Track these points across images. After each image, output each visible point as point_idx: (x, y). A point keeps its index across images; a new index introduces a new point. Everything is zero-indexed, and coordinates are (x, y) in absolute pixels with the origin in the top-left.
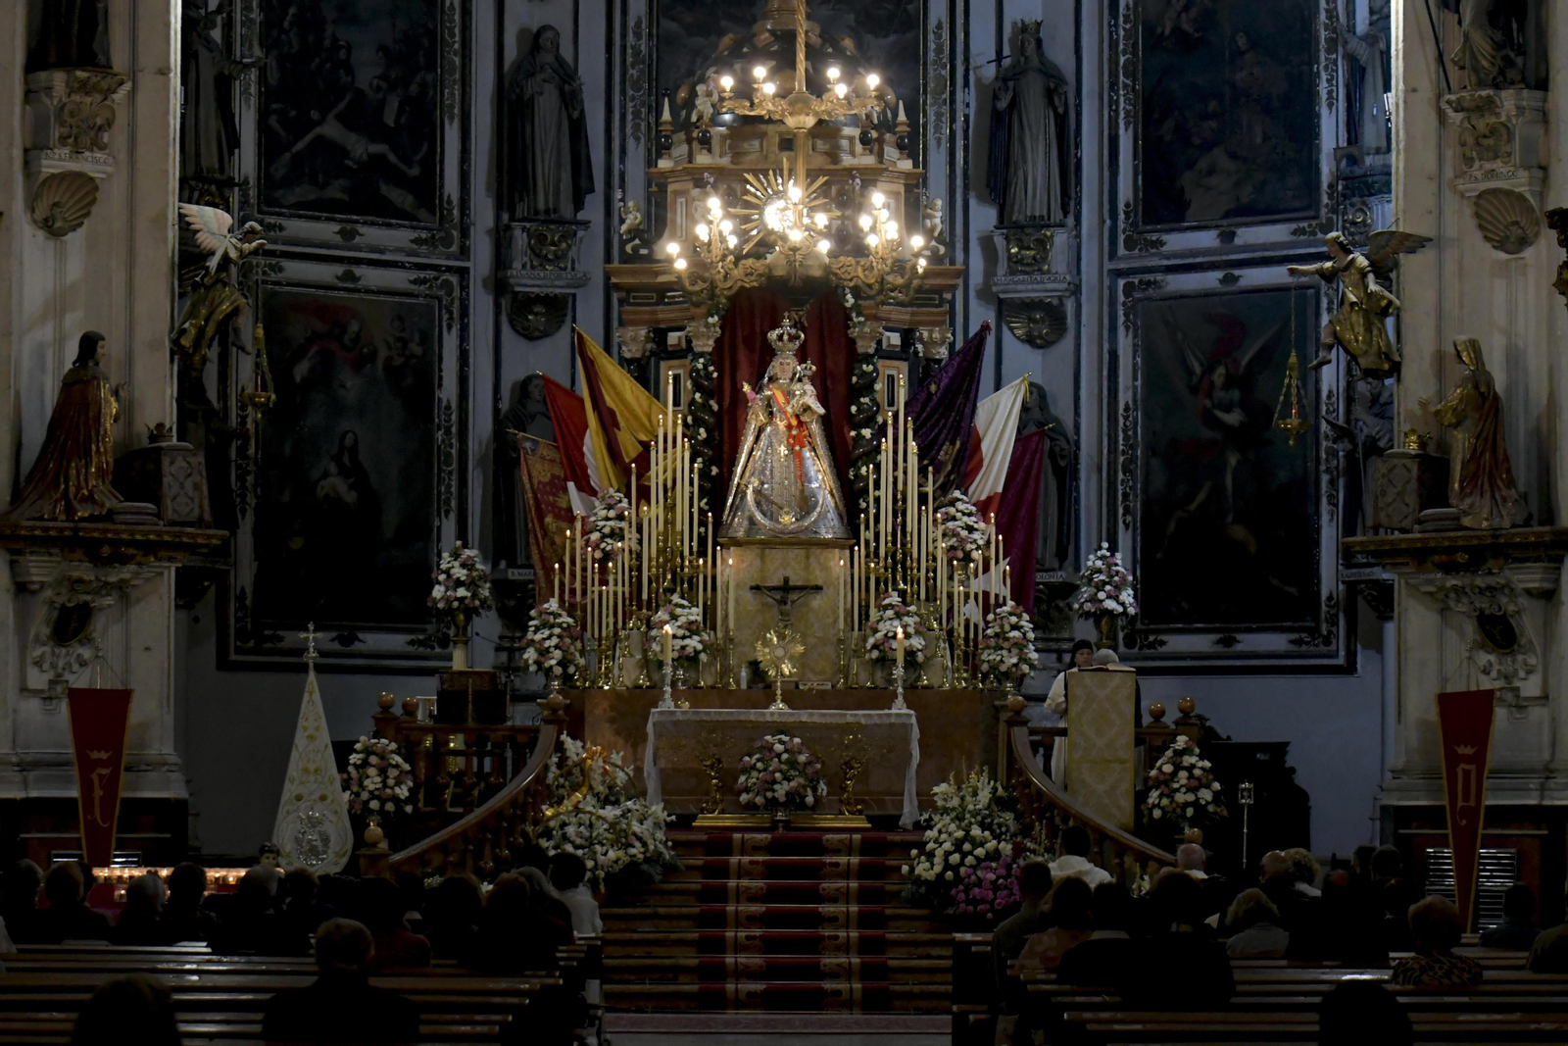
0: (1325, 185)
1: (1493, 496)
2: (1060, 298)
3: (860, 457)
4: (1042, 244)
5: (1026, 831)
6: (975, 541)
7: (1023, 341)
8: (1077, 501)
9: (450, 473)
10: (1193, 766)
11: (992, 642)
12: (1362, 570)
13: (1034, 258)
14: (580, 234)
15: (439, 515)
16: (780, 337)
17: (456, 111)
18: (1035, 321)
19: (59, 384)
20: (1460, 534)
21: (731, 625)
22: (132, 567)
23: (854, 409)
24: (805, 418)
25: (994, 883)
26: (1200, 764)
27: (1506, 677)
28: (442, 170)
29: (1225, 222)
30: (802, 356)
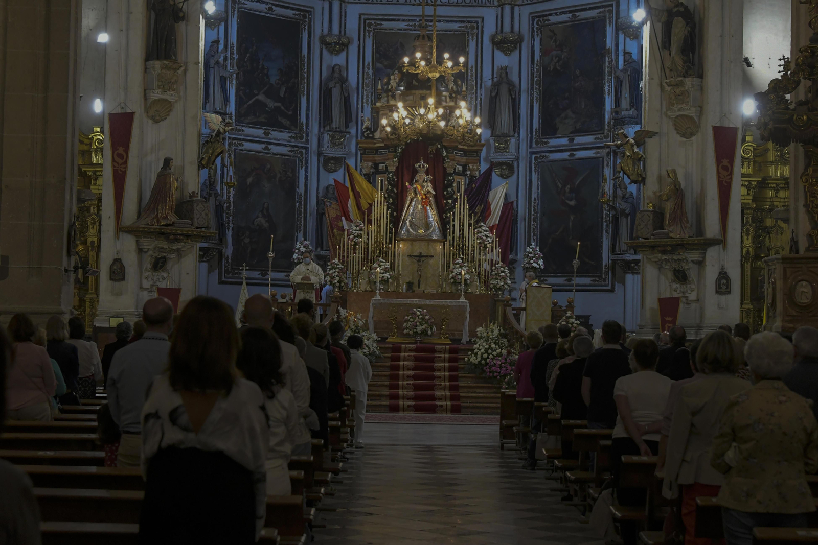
0: (606, 122)
1: (681, 226)
2: (512, 161)
3: (447, 210)
4: (506, 142)
5: (511, 345)
6: (488, 241)
7: (499, 176)
8: (517, 231)
9: (301, 217)
10: (573, 323)
11: (494, 277)
12: (618, 256)
13: (504, 147)
14: (347, 136)
15: (297, 232)
16: (420, 166)
17: (305, 93)
18: (504, 169)
19: (156, 176)
20: (669, 240)
21: (401, 269)
22: (182, 244)
23: (445, 193)
24: (428, 195)
25: (500, 365)
26: (576, 322)
27: (683, 293)
28: (300, 113)
29: (571, 135)
30: (427, 173)
